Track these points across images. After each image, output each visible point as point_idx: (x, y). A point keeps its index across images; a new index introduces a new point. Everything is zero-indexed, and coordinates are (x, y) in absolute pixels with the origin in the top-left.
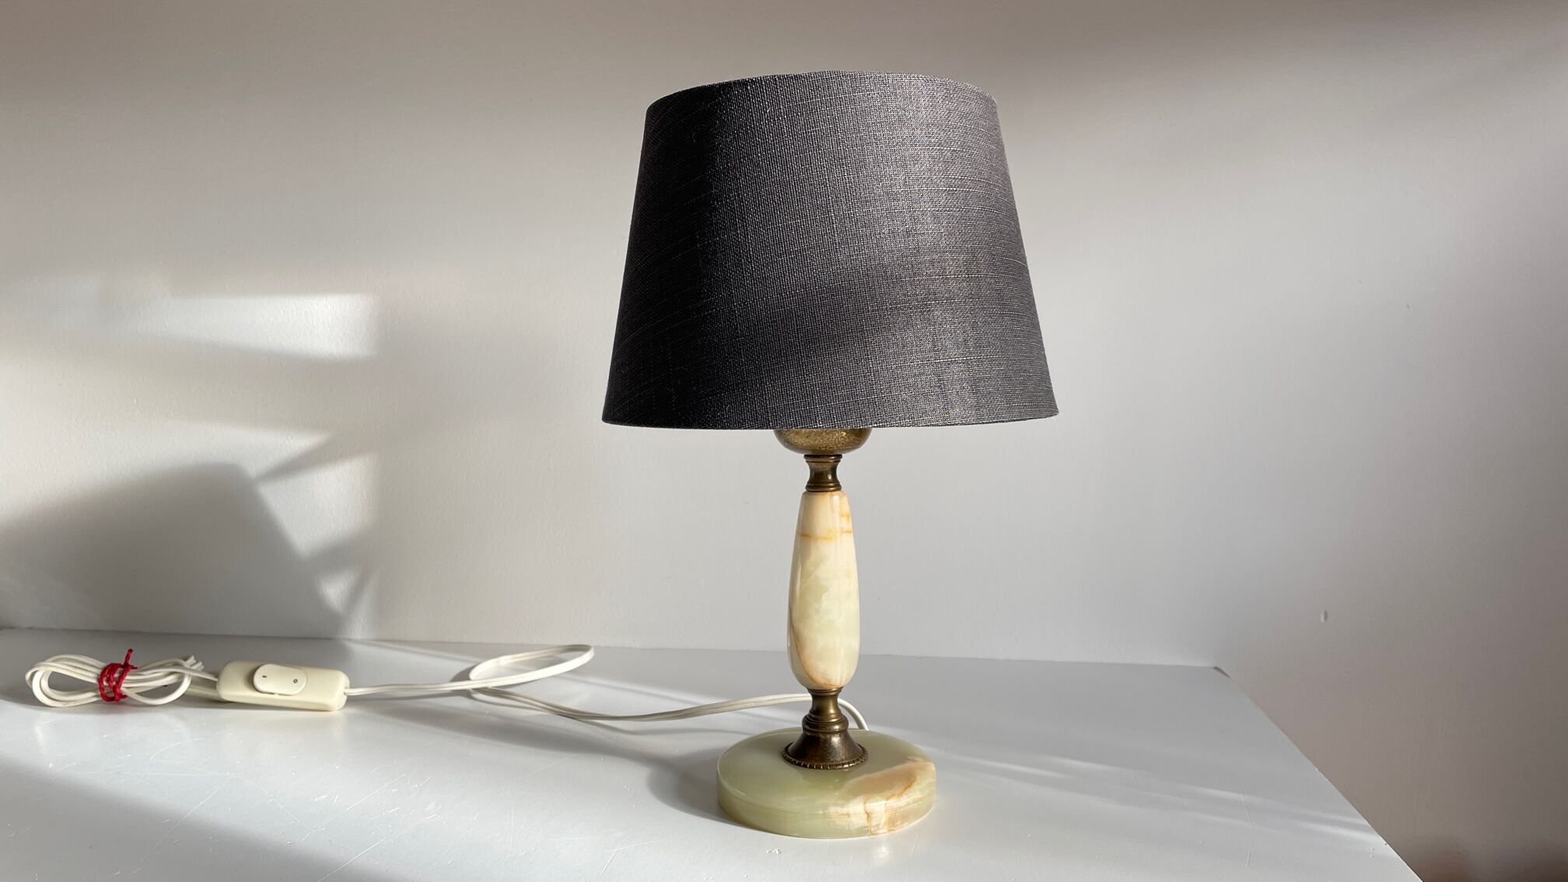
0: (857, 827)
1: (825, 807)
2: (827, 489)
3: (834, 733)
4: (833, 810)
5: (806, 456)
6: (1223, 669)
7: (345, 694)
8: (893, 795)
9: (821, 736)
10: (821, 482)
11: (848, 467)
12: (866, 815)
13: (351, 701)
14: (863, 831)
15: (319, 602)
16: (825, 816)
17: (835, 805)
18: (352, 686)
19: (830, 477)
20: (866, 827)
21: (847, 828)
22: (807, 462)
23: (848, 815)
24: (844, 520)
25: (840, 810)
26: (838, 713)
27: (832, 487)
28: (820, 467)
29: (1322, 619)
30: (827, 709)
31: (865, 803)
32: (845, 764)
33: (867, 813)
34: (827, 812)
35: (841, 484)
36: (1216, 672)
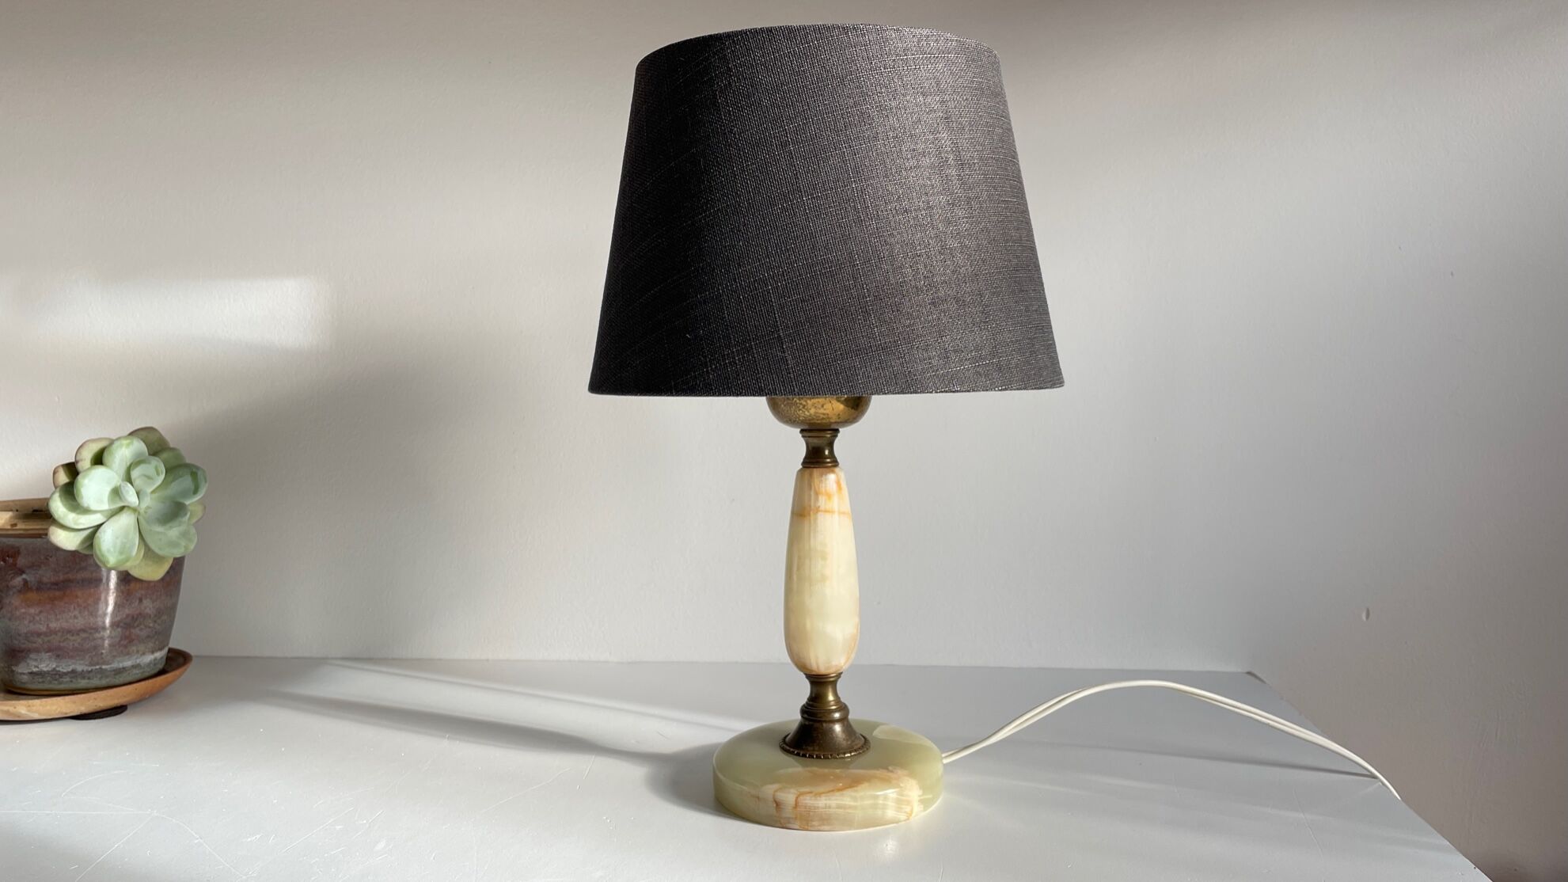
5: (802, 431)
6: (1259, 675)
10: (818, 457)
11: (846, 442)
22: (803, 437)
27: (829, 463)
29: (1364, 618)
35: (838, 460)
36: (1253, 678)
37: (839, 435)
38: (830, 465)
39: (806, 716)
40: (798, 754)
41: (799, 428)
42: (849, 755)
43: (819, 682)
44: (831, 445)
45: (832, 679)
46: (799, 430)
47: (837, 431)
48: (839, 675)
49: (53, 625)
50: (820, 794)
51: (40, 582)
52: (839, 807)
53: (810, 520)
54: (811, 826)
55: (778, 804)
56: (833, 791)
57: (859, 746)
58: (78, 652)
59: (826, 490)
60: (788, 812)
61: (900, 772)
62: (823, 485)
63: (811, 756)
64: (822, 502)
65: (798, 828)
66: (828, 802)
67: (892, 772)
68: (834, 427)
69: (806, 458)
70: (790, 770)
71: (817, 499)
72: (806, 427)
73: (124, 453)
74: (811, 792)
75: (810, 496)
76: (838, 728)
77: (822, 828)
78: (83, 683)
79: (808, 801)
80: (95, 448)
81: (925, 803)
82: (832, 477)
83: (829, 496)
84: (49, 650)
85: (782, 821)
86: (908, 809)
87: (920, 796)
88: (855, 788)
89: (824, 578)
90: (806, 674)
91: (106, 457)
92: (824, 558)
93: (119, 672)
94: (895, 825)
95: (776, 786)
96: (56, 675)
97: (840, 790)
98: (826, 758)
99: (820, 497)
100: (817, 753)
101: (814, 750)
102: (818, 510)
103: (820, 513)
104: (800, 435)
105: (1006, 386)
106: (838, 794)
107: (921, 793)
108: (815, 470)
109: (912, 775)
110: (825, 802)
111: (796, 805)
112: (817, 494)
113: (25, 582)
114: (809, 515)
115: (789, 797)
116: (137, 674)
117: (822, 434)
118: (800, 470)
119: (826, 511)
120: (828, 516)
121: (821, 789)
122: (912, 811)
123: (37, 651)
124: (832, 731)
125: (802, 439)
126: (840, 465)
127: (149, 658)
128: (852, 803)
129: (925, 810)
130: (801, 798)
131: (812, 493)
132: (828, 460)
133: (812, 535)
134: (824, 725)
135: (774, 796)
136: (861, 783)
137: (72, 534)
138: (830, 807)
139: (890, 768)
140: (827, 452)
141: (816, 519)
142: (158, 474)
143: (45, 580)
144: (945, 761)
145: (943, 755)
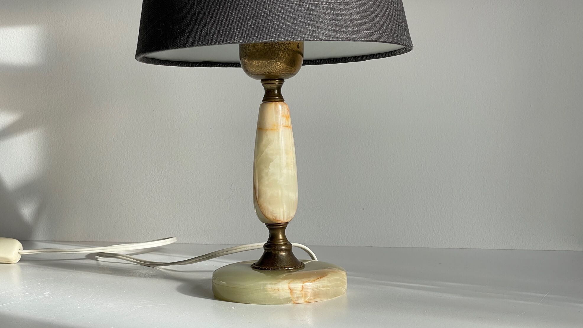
0: (284, 298)
1: (265, 285)
2: (273, 100)
3: (282, 250)
4: (269, 286)
5: (262, 81)
7: (19, 253)
8: (308, 281)
9: (272, 252)
12: (290, 291)
13: (23, 259)
14: (288, 301)
15: (19, 218)
16: (265, 290)
17: (270, 284)
18: (24, 249)
19: (276, 92)
20: (290, 298)
21: (278, 298)
22: (262, 84)
23: (278, 290)
24: (284, 119)
25: (273, 287)
26: (285, 238)
28: (269, 86)
30: (278, 236)
31: (289, 283)
32: (286, 268)
33: (290, 289)
34: (266, 288)
48: (286, 224)
68: (282, 77)
72: (264, 77)
90: (266, 224)
132: (277, 98)
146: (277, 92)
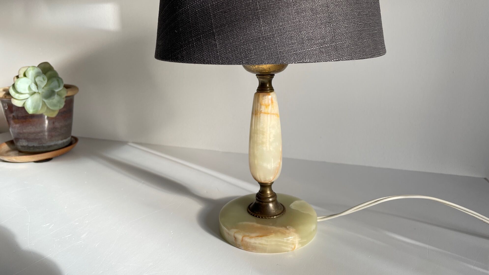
37: (274, 77)
38: (269, 91)
39: (257, 198)
40: (251, 214)
41: (255, 74)
42: (273, 217)
43: (264, 186)
44: (270, 82)
45: (269, 185)
46: (256, 74)
47: (274, 75)
49: (24, 131)
50: (251, 238)
51: (18, 116)
52: (260, 244)
53: (257, 116)
54: (249, 250)
55: (235, 238)
56: (258, 236)
57: (279, 213)
58: (34, 140)
59: (265, 103)
60: (239, 242)
61: (292, 230)
62: (264, 101)
63: (256, 216)
64: (263, 109)
65: (243, 249)
66: (255, 241)
67: (288, 229)
68: (272, 73)
69: (258, 88)
70: (245, 223)
71: (261, 108)
73: (31, 73)
74: (248, 236)
75: (258, 105)
76: (271, 205)
77: (253, 251)
78: (37, 150)
79: (247, 239)
80: (24, 70)
81: (301, 243)
82: (270, 97)
83: (267, 106)
84: (25, 139)
85: (237, 245)
86: (293, 247)
87: (299, 241)
88: (268, 237)
89: (263, 143)
91: (27, 75)
92: (263, 134)
93: (49, 147)
94: (287, 252)
95: (235, 230)
96: (28, 147)
97: (261, 236)
98: (262, 218)
99: (262, 107)
100: (259, 215)
101: (258, 214)
102: (261, 112)
103: (262, 115)
104: (256, 77)
105: (339, 59)
106: (260, 238)
107: (300, 239)
108: (261, 93)
109: (297, 232)
110: (254, 241)
111: (242, 240)
112: (261, 105)
113: (13, 116)
114: (257, 114)
115: (239, 237)
116: (56, 147)
117: (265, 77)
118: (256, 94)
119: (265, 113)
120: (266, 115)
121: (253, 235)
122: (295, 247)
123: (21, 139)
124: (267, 206)
125: (257, 78)
126: (274, 91)
127: (60, 142)
128: (266, 243)
129: (301, 246)
130: (244, 238)
131: (259, 105)
133: (258, 123)
134: (264, 203)
135: (234, 235)
136: (271, 234)
137: (20, 101)
138: (256, 244)
139: (288, 227)
140: (268, 86)
141: (260, 116)
142: (44, 80)
143: (19, 115)
144: (318, 221)
145: (318, 218)
146: (269, 85)
